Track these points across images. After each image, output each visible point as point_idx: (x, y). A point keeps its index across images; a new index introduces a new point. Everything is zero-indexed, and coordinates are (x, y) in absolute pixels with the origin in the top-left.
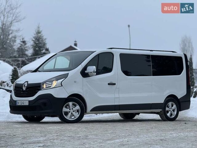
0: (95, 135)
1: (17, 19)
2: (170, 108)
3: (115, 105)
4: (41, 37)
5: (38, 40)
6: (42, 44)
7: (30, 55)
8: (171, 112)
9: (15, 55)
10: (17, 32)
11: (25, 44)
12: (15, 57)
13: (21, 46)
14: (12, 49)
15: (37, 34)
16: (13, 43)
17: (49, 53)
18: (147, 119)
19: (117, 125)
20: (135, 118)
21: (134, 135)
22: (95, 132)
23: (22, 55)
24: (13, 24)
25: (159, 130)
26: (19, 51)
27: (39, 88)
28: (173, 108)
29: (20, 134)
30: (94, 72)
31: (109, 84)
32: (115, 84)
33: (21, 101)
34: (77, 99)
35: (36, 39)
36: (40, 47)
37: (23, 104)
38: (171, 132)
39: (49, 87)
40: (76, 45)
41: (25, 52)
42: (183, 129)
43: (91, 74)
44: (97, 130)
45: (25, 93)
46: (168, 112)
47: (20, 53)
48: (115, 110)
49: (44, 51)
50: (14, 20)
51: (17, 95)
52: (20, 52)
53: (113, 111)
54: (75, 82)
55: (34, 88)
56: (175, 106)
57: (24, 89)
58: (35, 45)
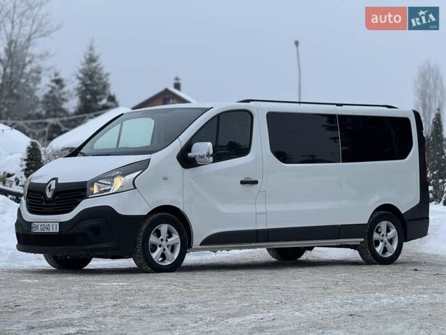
0: (202, 302)
1: (42, 30)
2: (383, 235)
3: (257, 230)
4: (97, 71)
5: (91, 78)
6: (101, 87)
7: (72, 111)
8: (385, 244)
9: (38, 110)
10: (42, 60)
11: (62, 86)
12: (39, 116)
13: (51, 92)
14: (33, 97)
15: (89, 64)
16: (35, 84)
17: (117, 106)
18: (331, 258)
19: (257, 276)
20: (304, 257)
21: (293, 302)
22: (204, 296)
23: (55, 111)
24: (33, 41)
25: (352, 288)
26: (47, 103)
27: (84, 194)
28: (389, 234)
29: (31, 302)
30: (208, 155)
31: (242, 183)
32: (256, 182)
33: (42, 224)
34: (172, 216)
35: (86, 75)
36: (94, 94)
37: (46, 231)
38: (377, 294)
39: (105, 191)
40: (177, 86)
41: (61, 104)
42: (406, 286)
43: (202, 160)
44: (210, 289)
45: (50, 205)
46: (377, 243)
47: (48, 107)
48: (257, 242)
49: (104, 102)
50: (36, 32)
51: (33, 209)
52: (49, 105)
53: (253, 244)
54: (165, 179)
55: (72, 193)
56: (393, 231)
57: (49, 195)
58: (84, 88)
